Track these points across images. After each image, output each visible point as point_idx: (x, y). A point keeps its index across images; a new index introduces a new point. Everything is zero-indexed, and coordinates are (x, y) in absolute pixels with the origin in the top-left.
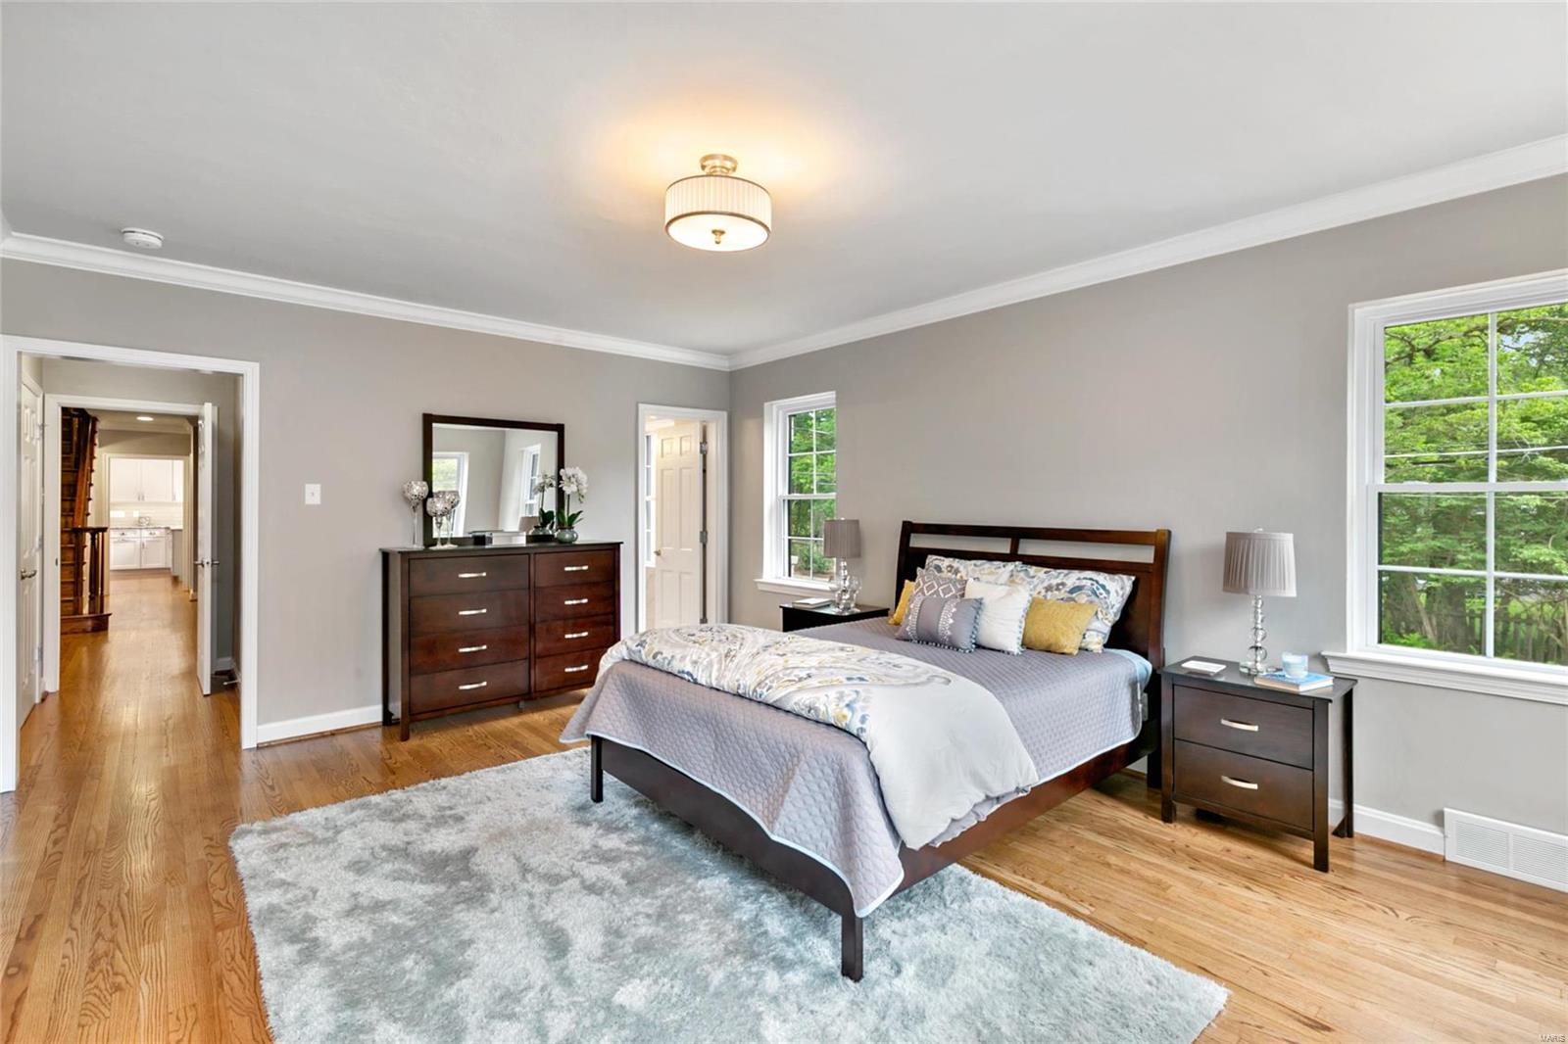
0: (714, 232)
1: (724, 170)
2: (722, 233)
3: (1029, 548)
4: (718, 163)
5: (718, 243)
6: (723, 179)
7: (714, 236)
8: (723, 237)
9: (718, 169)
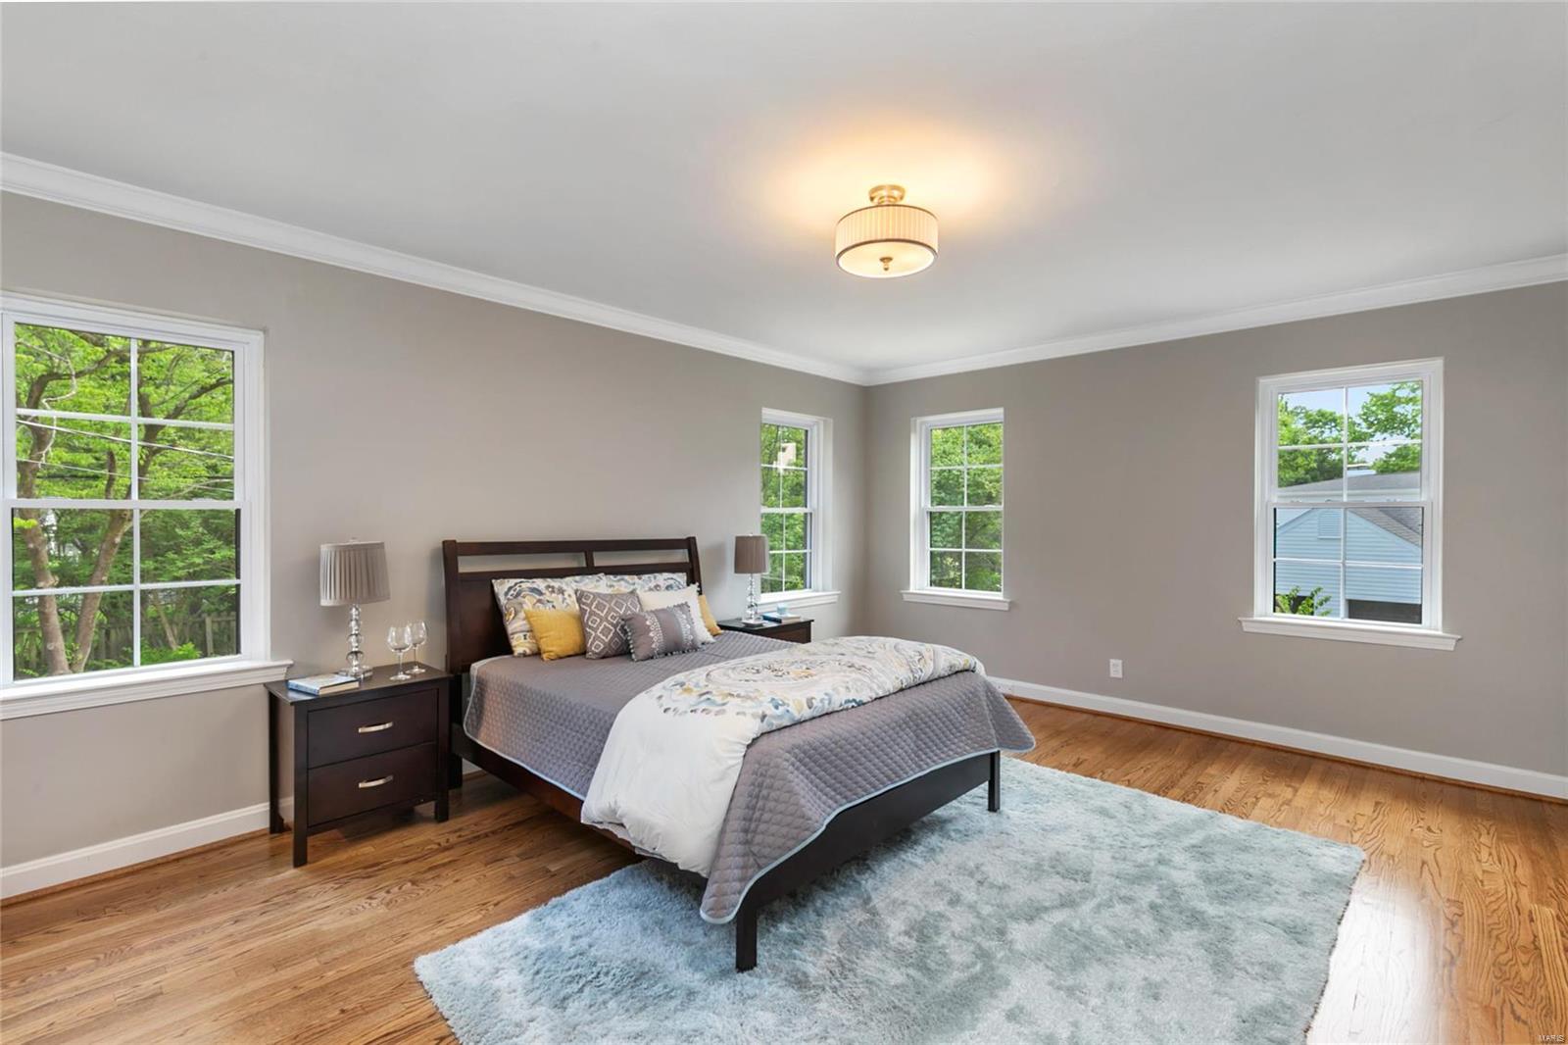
0: (882, 260)
1: (892, 200)
2: (890, 259)
3: (600, 560)
4: (884, 193)
5: (886, 269)
6: (891, 208)
7: (882, 263)
8: (891, 263)
9: (885, 199)
